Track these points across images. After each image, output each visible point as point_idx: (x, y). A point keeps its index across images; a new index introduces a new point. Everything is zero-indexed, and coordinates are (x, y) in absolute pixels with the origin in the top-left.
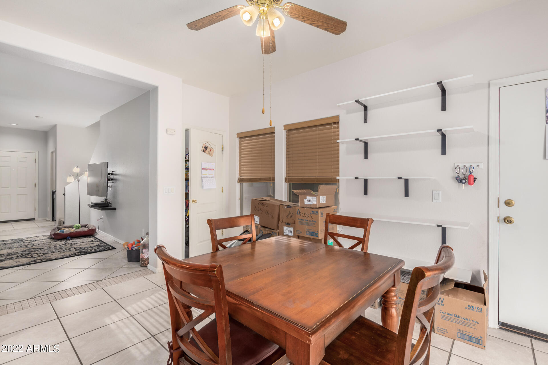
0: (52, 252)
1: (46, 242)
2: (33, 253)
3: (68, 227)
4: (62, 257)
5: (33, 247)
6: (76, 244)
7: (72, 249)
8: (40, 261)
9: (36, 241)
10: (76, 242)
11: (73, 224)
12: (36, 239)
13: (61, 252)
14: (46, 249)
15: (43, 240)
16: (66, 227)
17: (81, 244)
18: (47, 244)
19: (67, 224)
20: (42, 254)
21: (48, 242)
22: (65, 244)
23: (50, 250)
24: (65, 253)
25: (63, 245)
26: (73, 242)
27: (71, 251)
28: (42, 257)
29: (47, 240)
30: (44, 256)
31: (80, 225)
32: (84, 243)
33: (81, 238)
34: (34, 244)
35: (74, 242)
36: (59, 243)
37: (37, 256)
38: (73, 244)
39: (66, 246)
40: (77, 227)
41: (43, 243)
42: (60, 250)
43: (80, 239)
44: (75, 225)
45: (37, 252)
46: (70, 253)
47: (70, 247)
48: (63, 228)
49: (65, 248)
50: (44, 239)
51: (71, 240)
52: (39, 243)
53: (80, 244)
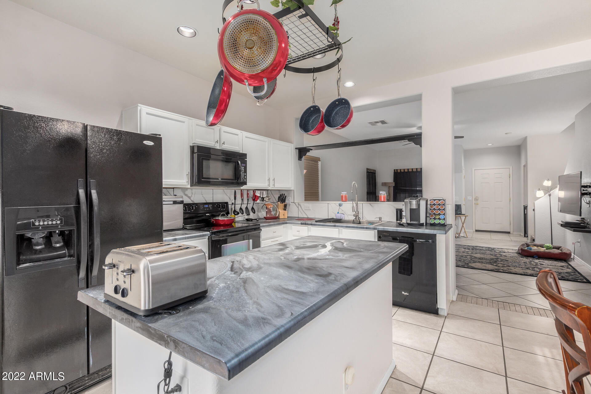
0: (515, 267)
1: (513, 256)
2: (499, 262)
3: (537, 246)
4: (523, 273)
5: (501, 258)
6: (542, 264)
7: (535, 269)
8: (502, 271)
9: (505, 252)
10: (543, 263)
11: (544, 244)
12: (505, 251)
13: (524, 269)
14: (511, 262)
15: (511, 253)
16: (535, 245)
17: (548, 266)
18: (513, 258)
19: (537, 242)
20: (506, 266)
21: (515, 256)
22: (531, 262)
23: (515, 264)
24: (527, 271)
25: (528, 263)
26: (539, 262)
27: (534, 270)
28: (505, 269)
29: (515, 254)
30: (507, 268)
31: (551, 245)
32: (552, 267)
33: (550, 260)
34: (502, 255)
35: (541, 263)
36: (525, 259)
37: (501, 265)
38: (539, 264)
39: (531, 264)
40: (548, 248)
41: (510, 256)
42: (523, 266)
43: (548, 261)
44: (545, 245)
45: (502, 262)
46: (532, 272)
47: (535, 267)
48: (532, 245)
49: (529, 266)
50: (513, 253)
51: (539, 259)
52: (506, 255)
53: (546, 266)
